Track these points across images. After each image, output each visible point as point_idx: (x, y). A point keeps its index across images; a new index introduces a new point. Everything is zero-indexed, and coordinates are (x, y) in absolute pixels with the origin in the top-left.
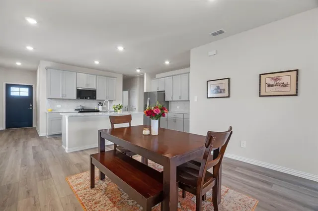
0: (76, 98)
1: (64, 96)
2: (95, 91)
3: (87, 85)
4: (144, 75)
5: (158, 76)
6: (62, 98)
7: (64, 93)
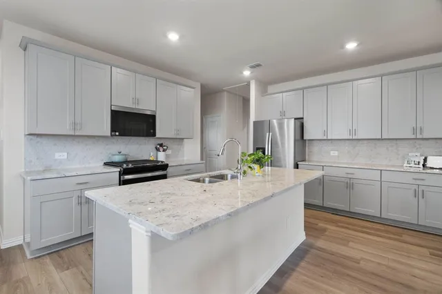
0: (108, 133)
1: (78, 127)
2: (153, 117)
3: (137, 101)
4: (248, 85)
5: (271, 89)
6: (71, 133)
7: (77, 121)
